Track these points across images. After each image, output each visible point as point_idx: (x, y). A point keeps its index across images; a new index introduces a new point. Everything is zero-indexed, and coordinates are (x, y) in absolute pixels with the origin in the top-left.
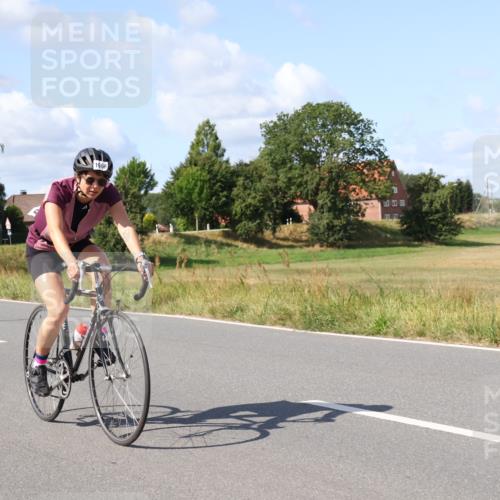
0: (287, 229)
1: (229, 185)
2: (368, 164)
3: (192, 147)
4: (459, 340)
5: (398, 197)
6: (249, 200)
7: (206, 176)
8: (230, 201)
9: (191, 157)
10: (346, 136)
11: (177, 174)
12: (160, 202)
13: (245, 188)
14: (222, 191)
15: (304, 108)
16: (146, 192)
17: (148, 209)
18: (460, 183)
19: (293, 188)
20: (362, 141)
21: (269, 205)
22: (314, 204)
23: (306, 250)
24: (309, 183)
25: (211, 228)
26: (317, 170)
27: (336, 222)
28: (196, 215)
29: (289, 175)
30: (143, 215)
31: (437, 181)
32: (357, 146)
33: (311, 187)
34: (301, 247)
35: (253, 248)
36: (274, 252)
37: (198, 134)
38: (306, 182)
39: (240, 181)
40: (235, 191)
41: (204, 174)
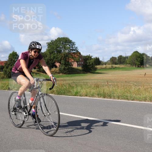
0: (53, 69)
2: (74, 53)
4: (95, 97)
5: (81, 61)
10: (68, 46)
15: (58, 38)
18: (96, 58)
19: (55, 59)
20: (72, 47)
22: (60, 63)
23: (58, 75)
25: (34, 69)
26: (61, 54)
27: (66, 68)
29: (54, 56)
31: (91, 57)
32: (71, 48)
33: (59, 59)
34: (57, 74)
38: (58, 58)
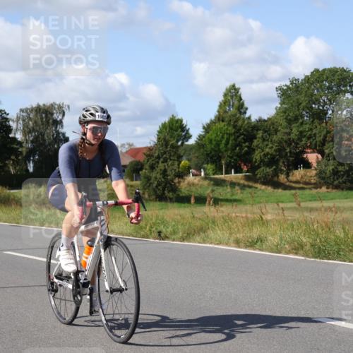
0: (299, 174)
1: (250, 137)
3: (220, 106)
6: (267, 150)
7: (231, 130)
8: (251, 151)
9: (219, 115)
11: (207, 129)
12: (194, 151)
13: (264, 140)
14: (245, 143)
15: (312, 73)
16: (183, 143)
17: (184, 158)
19: (304, 139)
21: (284, 153)
22: (322, 153)
23: (314, 191)
24: (317, 136)
25: (236, 172)
26: (324, 125)
27: (340, 168)
28: (223, 162)
29: (301, 129)
30: (180, 162)
33: (319, 139)
34: (310, 189)
35: (270, 189)
36: (288, 192)
37: (225, 95)
38: (315, 135)
39: (260, 134)
40: (255, 142)
41: (230, 128)
